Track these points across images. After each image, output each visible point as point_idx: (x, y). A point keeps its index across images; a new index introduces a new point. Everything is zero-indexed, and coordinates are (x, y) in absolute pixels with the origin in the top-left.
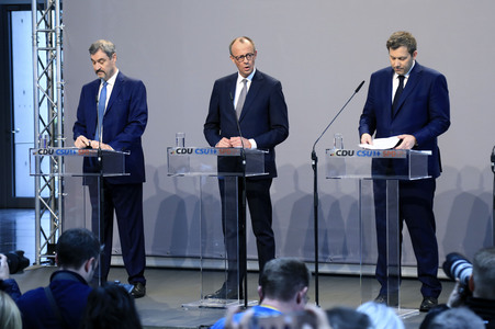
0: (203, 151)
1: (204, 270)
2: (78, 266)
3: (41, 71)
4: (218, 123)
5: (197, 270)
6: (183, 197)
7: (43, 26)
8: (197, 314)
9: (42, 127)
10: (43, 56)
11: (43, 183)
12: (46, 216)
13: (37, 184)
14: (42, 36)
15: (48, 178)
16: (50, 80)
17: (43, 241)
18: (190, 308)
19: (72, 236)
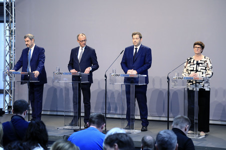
0: (66, 74)
1: (66, 116)
2: (21, 113)
3: (7, 44)
4: (73, 64)
5: (63, 116)
6: (56, 87)
7: (8, 28)
8: (63, 131)
9: (7, 64)
10: (8, 38)
11: (7, 84)
12: (7, 96)
13: (5, 84)
14: (8, 32)
15: (8, 82)
16: (10, 48)
17: (6, 105)
18: (60, 129)
19: (19, 103)
